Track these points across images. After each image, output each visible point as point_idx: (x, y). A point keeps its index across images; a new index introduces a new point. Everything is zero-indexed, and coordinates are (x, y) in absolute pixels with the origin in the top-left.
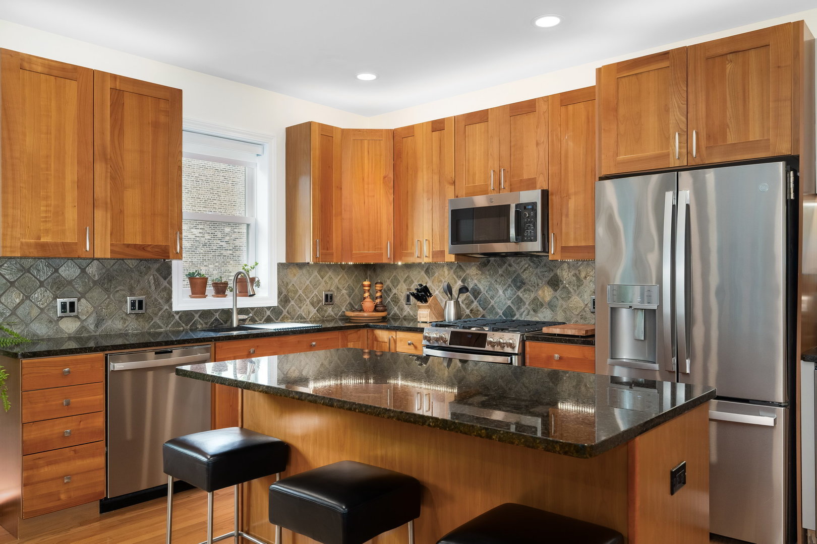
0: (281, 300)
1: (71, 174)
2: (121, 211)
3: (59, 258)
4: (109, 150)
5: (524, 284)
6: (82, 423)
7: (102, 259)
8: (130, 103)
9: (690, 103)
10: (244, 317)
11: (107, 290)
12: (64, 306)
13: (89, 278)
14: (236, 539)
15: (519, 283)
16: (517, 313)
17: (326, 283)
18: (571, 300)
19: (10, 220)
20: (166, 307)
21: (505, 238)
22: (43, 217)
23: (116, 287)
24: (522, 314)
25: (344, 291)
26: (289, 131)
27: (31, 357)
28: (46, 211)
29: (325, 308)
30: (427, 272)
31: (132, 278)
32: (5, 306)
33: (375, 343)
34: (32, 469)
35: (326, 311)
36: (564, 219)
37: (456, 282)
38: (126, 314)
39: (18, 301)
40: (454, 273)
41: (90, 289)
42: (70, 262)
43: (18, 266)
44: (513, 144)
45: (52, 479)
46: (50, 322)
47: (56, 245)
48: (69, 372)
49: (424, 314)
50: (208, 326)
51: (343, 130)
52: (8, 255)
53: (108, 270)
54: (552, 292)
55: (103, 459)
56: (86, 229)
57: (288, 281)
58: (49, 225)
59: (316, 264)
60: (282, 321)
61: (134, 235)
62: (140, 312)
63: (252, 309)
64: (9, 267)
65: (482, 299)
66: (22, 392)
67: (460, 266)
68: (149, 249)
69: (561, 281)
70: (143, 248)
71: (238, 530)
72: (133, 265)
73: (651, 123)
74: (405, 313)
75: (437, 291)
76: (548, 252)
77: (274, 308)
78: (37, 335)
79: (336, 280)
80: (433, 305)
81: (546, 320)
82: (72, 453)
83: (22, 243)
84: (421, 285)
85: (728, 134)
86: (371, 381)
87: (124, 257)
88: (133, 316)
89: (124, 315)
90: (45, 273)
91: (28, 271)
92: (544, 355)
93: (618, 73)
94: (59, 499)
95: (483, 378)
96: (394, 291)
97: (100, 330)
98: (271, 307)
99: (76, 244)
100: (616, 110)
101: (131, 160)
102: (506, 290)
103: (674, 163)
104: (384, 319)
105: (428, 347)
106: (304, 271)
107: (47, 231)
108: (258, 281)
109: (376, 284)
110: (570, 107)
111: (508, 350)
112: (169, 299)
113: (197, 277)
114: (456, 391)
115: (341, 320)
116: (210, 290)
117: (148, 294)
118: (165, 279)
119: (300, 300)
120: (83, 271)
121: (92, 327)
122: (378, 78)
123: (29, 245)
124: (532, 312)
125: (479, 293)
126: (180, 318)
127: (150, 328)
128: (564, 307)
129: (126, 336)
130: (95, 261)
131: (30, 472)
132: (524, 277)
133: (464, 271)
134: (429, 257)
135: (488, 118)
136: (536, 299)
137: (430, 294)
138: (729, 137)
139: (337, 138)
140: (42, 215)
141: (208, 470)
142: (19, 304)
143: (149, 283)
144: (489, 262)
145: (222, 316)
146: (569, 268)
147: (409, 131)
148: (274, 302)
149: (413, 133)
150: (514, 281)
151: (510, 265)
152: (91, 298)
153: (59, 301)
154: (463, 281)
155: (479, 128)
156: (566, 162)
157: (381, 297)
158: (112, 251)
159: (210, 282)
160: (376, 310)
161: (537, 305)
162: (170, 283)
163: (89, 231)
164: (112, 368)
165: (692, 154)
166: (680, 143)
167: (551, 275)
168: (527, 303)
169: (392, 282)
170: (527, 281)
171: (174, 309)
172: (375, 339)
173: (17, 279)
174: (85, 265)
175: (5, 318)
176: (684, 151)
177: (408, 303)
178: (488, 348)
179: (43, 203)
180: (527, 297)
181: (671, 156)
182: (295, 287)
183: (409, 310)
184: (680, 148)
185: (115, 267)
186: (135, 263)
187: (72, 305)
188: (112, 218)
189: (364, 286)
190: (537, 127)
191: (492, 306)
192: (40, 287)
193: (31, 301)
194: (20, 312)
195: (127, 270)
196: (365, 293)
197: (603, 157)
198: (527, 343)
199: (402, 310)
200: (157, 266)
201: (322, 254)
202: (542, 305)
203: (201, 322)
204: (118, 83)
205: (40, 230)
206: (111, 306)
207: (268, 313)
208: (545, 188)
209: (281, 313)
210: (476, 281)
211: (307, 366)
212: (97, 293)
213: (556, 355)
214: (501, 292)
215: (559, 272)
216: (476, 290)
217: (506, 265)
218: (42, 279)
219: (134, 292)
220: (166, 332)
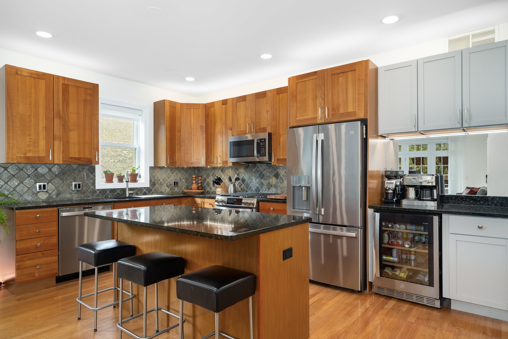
0: (151, 184)
1: (42, 124)
2: (68, 142)
3: (37, 164)
4: (61, 113)
5: (264, 176)
6: (46, 240)
7: (59, 164)
8: (72, 90)
9: (325, 95)
10: (132, 192)
11: (62, 179)
12: (40, 186)
13: (53, 173)
14: (114, 290)
15: (262, 176)
16: (261, 190)
17: (174, 176)
18: (284, 183)
19: (11, 145)
20: (92, 187)
21: (253, 155)
22: (28, 144)
23: (67, 178)
24: (263, 190)
25: (184, 180)
26: (155, 104)
27: (20, 210)
28: (29, 141)
29: (174, 188)
30: (222, 171)
31: (75, 173)
32: (10, 186)
33: (195, 204)
34: (21, 262)
35: (174, 189)
36: (278, 146)
37: (235, 176)
38: (72, 190)
39: (16, 184)
40: (234, 171)
41: (54, 178)
42: (43, 166)
43: (17, 167)
44: (257, 111)
45: (31, 267)
46: (33, 194)
47: (34, 157)
48: (39, 216)
49: (219, 190)
50: (114, 196)
51: (181, 104)
52: (10, 162)
53: (62, 169)
54: (276, 180)
55: (57, 258)
56: (50, 150)
57: (155, 175)
58: (31, 148)
59: (168, 167)
60: (152, 194)
61: (74, 152)
62: (79, 189)
63: (137, 188)
64: (12, 168)
65: (246, 183)
66: (16, 226)
67: (237, 168)
68: (82, 159)
69: (280, 175)
70: (79, 159)
71: (115, 287)
72: (75, 167)
73: (310, 103)
74: (212, 191)
75: (225, 180)
76: (271, 161)
77: (148, 188)
78: (27, 200)
79: (180, 175)
80: (223, 186)
81: (273, 193)
82: (41, 255)
83: (17, 156)
84: (217, 177)
85: (340, 108)
86: (195, 223)
87: (71, 163)
88: (76, 192)
89: (71, 191)
90: (30, 171)
91: (22, 170)
92: (267, 208)
93: (297, 80)
94: (35, 276)
95: (246, 221)
96: (208, 180)
97: (59, 198)
98: (146, 187)
99: (45, 157)
100: (296, 97)
101: (73, 118)
102: (256, 179)
103: (319, 121)
104: (202, 193)
105: (217, 205)
106: (163, 170)
107: (30, 151)
108: (140, 175)
109: (199, 176)
110: (281, 95)
111: (251, 206)
112: (94, 184)
113: (109, 173)
114: (233, 226)
115: (182, 194)
116: (115, 180)
117: (83, 181)
118: (92, 174)
119: (161, 184)
120: (50, 170)
121: (54, 197)
122: (195, 79)
123: (20, 157)
124: (267, 189)
125: (245, 181)
126: (99, 192)
127: (84, 197)
128: (281, 187)
129: (72, 201)
130: (56, 165)
131: (20, 263)
132: (264, 173)
133: (238, 170)
134: (221, 164)
135: (246, 99)
136: (269, 183)
137: (222, 181)
138: (340, 110)
139: (178, 108)
140: (27, 143)
141: (95, 257)
142: (17, 186)
143: (84, 176)
144: (249, 166)
145: (121, 192)
146: (283, 169)
147: (212, 104)
148: (148, 185)
149: (214, 105)
150: (260, 175)
151: (258, 168)
152: (54, 183)
153: (38, 184)
154: (238, 175)
155: (242, 104)
156: (279, 120)
157: (201, 183)
158: (63, 161)
159: (115, 176)
160: (198, 189)
161: (270, 186)
162: (95, 176)
163: (51, 151)
164: (61, 215)
165: (326, 117)
166: (321, 112)
167: (275, 172)
168: (265, 185)
169: (207, 176)
170: (265, 175)
171: (97, 188)
172: (195, 202)
173: (16, 174)
174: (51, 167)
175: (10, 192)
176: (323, 116)
177: (214, 186)
178: (243, 205)
179: (28, 137)
180: (265, 182)
181: (318, 118)
182: (158, 178)
183: (214, 189)
184: (321, 114)
185: (66, 168)
186: (76, 166)
187: (44, 186)
188: (63, 145)
189: (193, 178)
190: (267, 104)
191: (250, 186)
192: (28, 177)
193: (23, 184)
194: (17, 189)
195: (72, 170)
196: (193, 181)
197: (291, 118)
198: (260, 203)
199: (211, 189)
200: (87, 168)
201: (170, 162)
202: (271, 186)
203: (110, 194)
204: (66, 81)
205: (26, 150)
206: (64, 187)
207: (145, 190)
208: (270, 132)
209: (151, 190)
210: (243, 175)
211: (165, 216)
212: (57, 181)
213: (272, 208)
214: (254, 180)
215: (278, 170)
216: (243, 179)
217: (256, 167)
218: (29, 174)
219: (76, 180)
220: (92, 199)
